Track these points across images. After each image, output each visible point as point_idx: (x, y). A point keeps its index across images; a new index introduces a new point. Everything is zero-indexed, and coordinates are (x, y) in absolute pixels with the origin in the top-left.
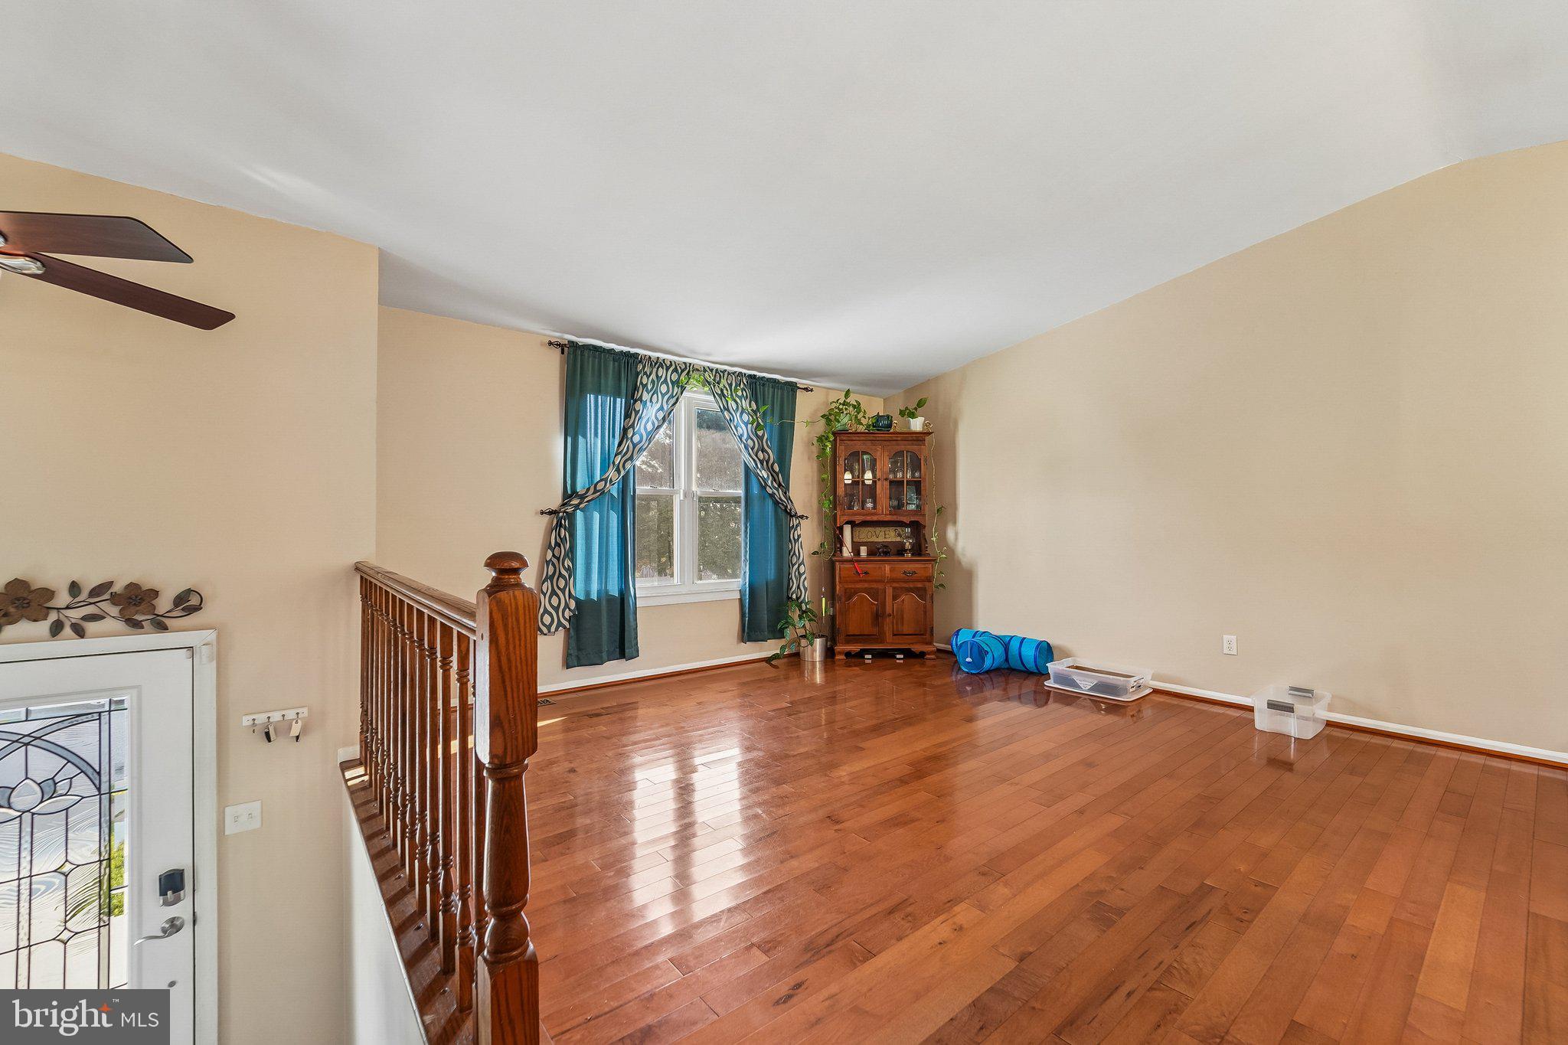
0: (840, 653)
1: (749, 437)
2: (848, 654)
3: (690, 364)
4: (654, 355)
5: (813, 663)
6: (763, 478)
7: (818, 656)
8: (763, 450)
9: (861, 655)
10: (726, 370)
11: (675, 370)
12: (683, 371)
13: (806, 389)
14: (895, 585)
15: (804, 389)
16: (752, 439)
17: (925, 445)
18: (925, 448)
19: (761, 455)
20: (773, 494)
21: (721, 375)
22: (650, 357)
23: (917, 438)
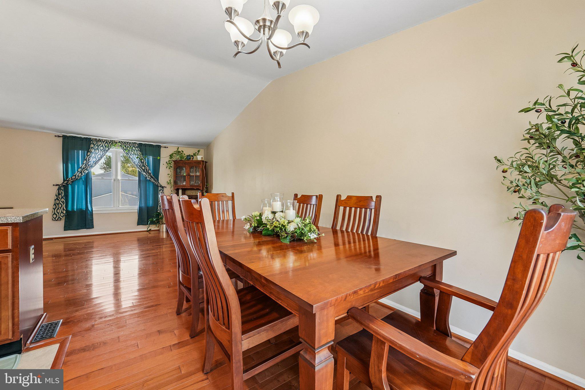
1: (138, 162)
3: (113, 141)
4: (98, 138)
6: (145, 175)
8: (145, 167)
10: (129, 142)
11: (107, 142)
12: (109, 143)
13: (165, 147)
15: (164, 147)
16: (140, 163)
17: (201, 164)
18: (201, 166)
19: (143, 168)
20: (150, 180)
21: (127, 143)
22: (96, 139)
23: (199, 162)
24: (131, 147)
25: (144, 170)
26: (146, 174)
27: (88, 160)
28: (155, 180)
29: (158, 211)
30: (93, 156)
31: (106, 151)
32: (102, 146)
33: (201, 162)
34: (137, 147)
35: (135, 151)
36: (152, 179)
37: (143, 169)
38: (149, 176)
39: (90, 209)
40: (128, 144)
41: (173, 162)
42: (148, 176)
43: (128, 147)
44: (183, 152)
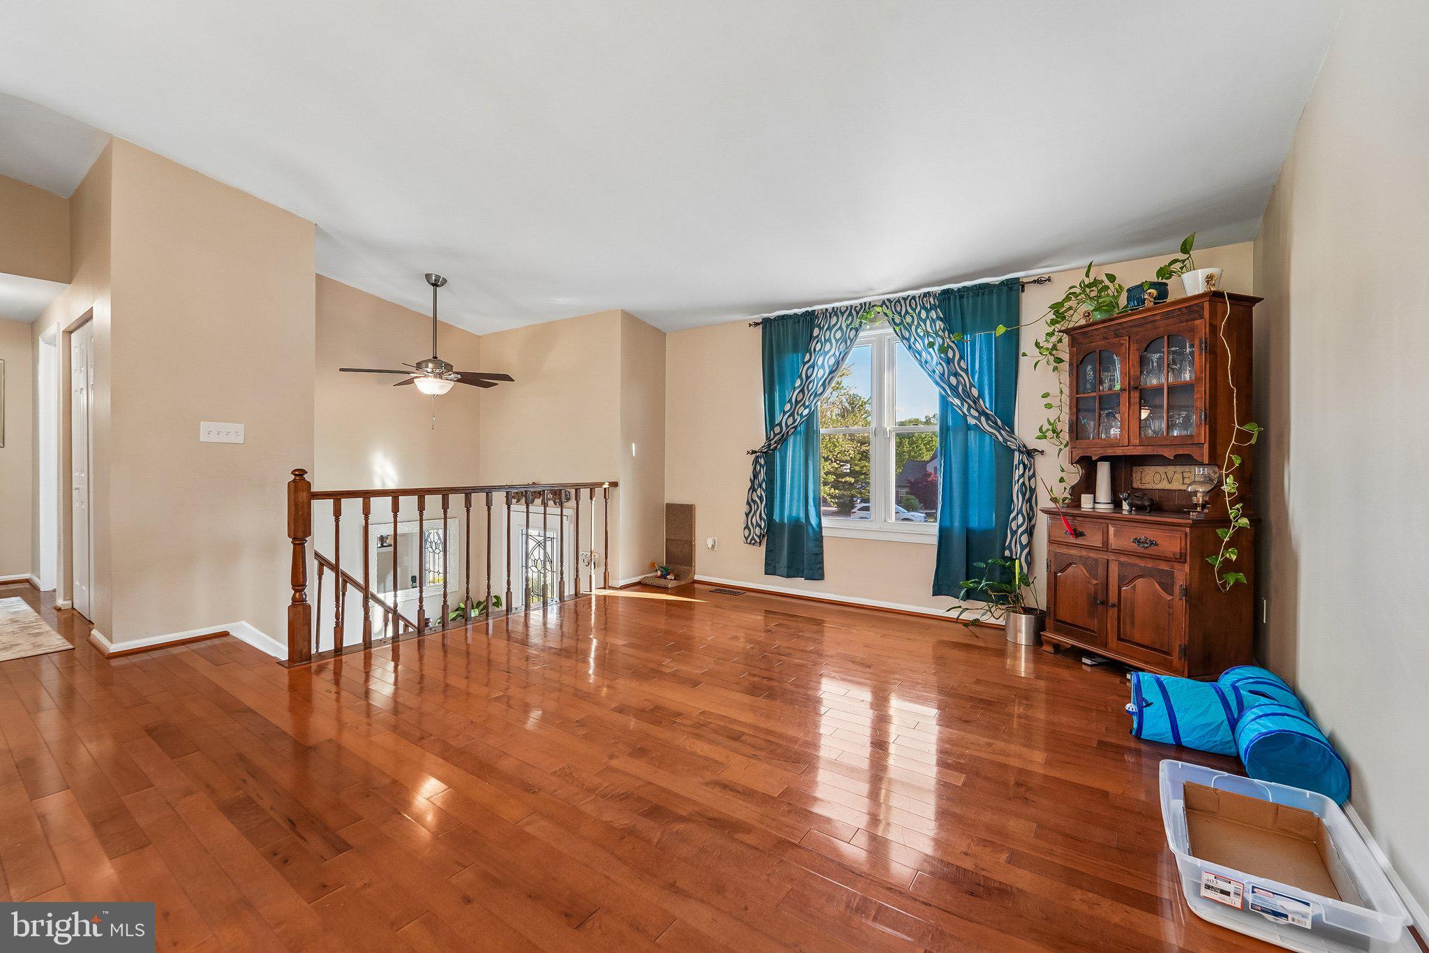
0: (1049, 643)
1: (937, 362)
2: (1057, 647)
3: (865, 304)
4: (829, 306)
5: (1016, 645)
6: (958, 406)
7: (1023, 638)
8: (956, 375)
9: (1078, 654)
10: (909, 296)
11: (850, 314)
12: (858, 313)
13: (1038, 282)
14: (1123, 559)
15: (1035, 282)
16: (942, 365)
17: (1201, 317)
18: (1202, 326)
19: (953, 381)
20: (976, 425)
21: (902, 302)
22: (827, 310)
23: (1191, 306)
24: (914, 310)
25: (954, 389)
26: (963, 404)
27: (807, 378)
28: (996, 423)
29: (1007, 553)
30: (820, 363)
31: (849, 342)
32: (840, 328)
33: (1207, 305)
34: (933, 307)
35: (928, 322)
36: (983, 419)
37: (950, 385)
38: (972, 410)
39: (814, 521)
40: (908, 304)
41: (1066, 339)
42: (969, 410)
43: (907, 312)
44: (1112, 278)
